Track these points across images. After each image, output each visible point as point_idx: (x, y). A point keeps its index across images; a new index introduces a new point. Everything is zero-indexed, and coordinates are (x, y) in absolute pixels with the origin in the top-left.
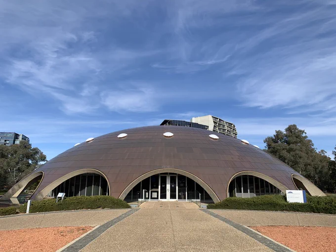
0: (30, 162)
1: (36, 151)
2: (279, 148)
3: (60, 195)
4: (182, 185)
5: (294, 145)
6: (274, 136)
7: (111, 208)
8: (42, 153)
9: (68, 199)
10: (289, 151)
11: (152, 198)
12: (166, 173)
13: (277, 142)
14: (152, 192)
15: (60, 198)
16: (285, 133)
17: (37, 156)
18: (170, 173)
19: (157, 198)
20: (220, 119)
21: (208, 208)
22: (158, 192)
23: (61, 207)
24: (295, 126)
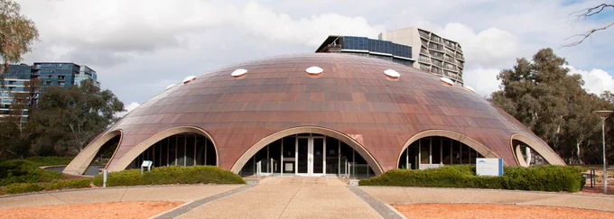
0: (100, 114)
1: (107, 96)
2: (519, 88)
3: (146, 163)
4: (332, 152)
5: (545, 84)
6: (515, 67)
7: (218, 183)
8: (116, 99)
9: (157, 169)
10: (536, 94)
11: (284, 172)
12: (307, 134)
13: (518, 79)
14: (284, 163)
15: (146, 168)
16: (533, 62)
17: (110, 103)
18: (314, 135)
19: (294, 172)
20: (432, 34)
21: (361, 184)
22: (294, 163)
23: (148, 180)
24: (549, 50)
